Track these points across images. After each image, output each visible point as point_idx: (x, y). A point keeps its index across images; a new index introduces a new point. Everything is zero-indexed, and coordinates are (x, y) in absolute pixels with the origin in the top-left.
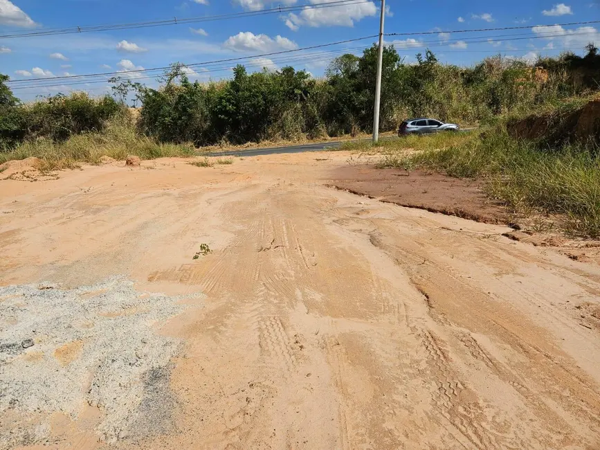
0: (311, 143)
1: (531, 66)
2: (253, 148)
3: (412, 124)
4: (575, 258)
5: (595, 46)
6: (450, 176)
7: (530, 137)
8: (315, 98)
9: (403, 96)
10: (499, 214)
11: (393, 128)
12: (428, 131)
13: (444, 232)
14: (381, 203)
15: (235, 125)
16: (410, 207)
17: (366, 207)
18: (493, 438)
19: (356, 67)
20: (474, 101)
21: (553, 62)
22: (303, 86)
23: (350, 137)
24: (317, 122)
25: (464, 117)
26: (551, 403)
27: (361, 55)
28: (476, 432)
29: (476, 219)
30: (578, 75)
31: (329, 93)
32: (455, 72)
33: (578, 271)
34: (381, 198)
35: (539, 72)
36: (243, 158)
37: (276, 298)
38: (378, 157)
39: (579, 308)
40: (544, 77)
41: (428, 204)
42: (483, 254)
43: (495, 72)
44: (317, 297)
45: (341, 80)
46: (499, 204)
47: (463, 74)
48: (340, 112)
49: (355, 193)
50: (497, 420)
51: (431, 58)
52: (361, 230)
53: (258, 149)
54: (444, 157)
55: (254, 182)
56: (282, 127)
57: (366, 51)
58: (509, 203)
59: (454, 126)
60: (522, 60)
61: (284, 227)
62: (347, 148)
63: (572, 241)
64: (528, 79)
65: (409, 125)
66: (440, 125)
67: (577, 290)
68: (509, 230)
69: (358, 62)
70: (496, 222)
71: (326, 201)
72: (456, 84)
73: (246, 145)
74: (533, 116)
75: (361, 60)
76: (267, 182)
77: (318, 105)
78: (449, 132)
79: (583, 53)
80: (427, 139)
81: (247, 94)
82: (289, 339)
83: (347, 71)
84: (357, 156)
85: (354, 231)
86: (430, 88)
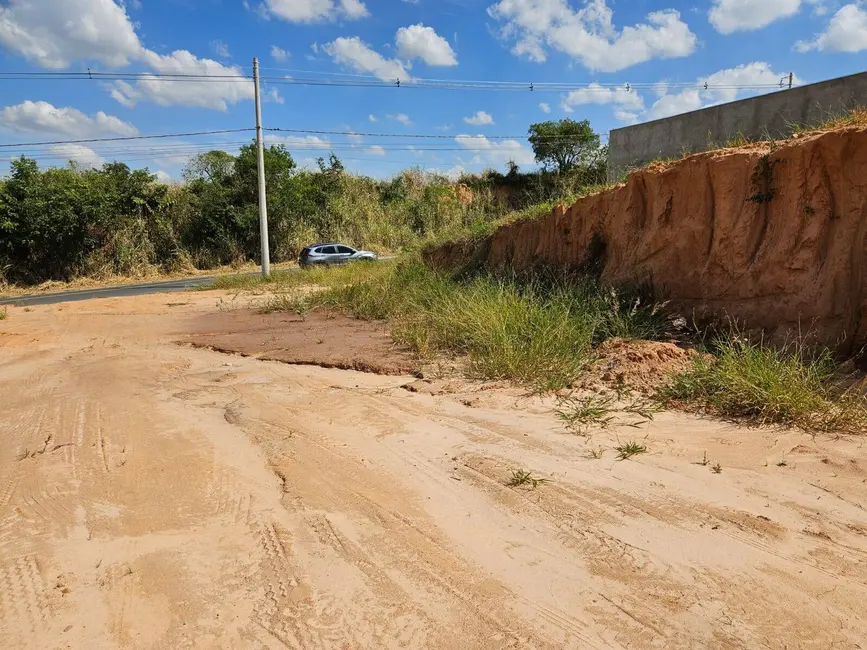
0: (167, 279)
1: (454, 183)
2: (56, 291)
3: (316, 251)
4: (469, 404)
5: (516, 164)
6: (358, 318)
7: (448, 266)
8: (170, 212)
9: (304, 214)
10: (402, 362)
11: (294, 257)
12: (336, 261)
13: (333, 391)
14: (259, 363)
15: (20, 254)
16: (299, 363)
17: (233, 369)
18: (316, 634)
19: (230, 170)
20: (395, 222)
21: (476, 178)
22: (145, 192)
23: (230, 269)
24: (174, 247)
25: (384, 243)
26: (395, 575)
27: (237, 154)
28: (297, 635)
29: (377, 371)
30: (503, 195)
31: (192, 204)
32: (367, 185)
33: (468, 419)
34: (260, 355)
35: (463, 191)
36: (29, 307)
37: (36, 526)
38: (266, 297)
39: (454, 459)
40: (469, 195)
41: (321, 357)
42: (369, 414)
43: (415, 186)
44: (112, 511)
45: (209, 186)
46: (404, 350)
47: (378, 188)
48: (213, 234)
49: (221, 351)
50: (328, 612)
51: (336, 165)
52: (214, 404)
53: (68, 292)
54: (350, 294)
55: (42, 347)
56: (113, 255)
57: (244, 149)
58: (415, 347)
59: (370, 255)
60: (444, 175)
61: (82, 415)
62: (223, 285)
63: (471, 385)
64: (452, 197)
65: (312, 252)
66: (354, 253)
67: (462, 439)
68: (410, 380)
69: (233, 163)
70: (398, 373)
71: (170, 366)
72: (371, 200)
73: (44, 285)
74: (449, 242)
75: (238, 161)
76: (71, 344)
77: (175, 223)
78: (364, 262)
79: (505, 171)
80: (336, 271)
81: (40, 203)
82: (45, 585)
83: (217, 175)
84: (231, 297)
85: (203, 406)
86: (340, 204)
